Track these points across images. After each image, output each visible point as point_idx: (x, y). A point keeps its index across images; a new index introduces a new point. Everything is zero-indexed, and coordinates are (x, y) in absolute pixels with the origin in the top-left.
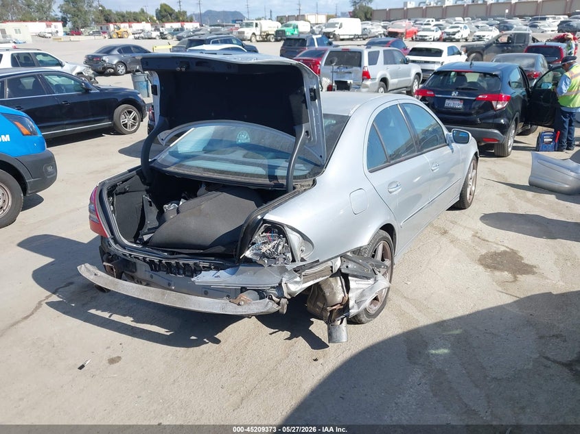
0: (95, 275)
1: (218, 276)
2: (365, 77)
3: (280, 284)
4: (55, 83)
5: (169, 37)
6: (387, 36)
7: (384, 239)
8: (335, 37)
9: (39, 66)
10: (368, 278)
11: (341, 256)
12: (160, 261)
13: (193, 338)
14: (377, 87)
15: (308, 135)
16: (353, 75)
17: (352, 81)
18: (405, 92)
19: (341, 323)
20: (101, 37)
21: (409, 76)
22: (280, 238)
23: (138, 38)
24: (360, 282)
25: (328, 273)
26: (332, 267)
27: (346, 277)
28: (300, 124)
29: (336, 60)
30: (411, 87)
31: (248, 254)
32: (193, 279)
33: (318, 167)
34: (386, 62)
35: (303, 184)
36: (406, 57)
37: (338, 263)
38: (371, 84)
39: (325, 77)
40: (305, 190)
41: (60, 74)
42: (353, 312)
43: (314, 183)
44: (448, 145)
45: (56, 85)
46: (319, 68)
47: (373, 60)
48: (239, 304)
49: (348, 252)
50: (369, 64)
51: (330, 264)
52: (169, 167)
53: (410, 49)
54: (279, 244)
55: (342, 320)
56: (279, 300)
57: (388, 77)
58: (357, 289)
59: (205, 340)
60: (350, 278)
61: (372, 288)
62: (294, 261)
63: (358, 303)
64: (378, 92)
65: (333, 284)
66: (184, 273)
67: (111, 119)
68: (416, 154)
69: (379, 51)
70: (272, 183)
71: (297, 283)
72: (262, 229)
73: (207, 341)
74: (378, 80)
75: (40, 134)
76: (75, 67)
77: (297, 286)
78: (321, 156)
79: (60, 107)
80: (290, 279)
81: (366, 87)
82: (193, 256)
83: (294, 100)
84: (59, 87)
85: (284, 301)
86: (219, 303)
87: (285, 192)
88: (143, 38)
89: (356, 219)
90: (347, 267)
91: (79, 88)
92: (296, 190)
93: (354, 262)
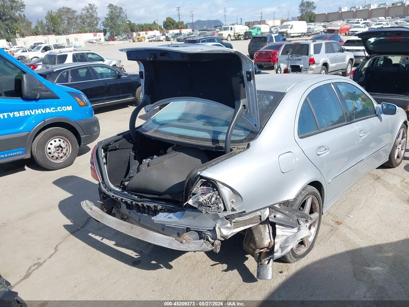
0: (91, 209)
1: (170, 218)
2: (311, 63)
3: (215, 228)
4: (99, 72)
5: (172, 39)
6: (326, 33)
7: (314, 194)
8: (288, 35)
9: (90, 61)
10: (293, 227)
11: (270, 207)
12: (132, 202)
13: (153, 262)
14: (320, 69)
15: (245, 108)
16: (302, 61)
17: (303, 66)
18: (341, 73)
19: (268, 263)
20: (128, 41)
21: (344, 61)
22: (214, 191)
23: (151, 41)
24: (285, 230)
25: (257, 221)
26: (260, 216)
27: (273, 225)
28: (239, 99)
29: (291, 50)
30: (346, 69)
31: (190, 202)
32: (153, 218)
33: (253, 134)
34: (327, 52)
35: (239, 147)
36: (342, 47)
37: (267, 213)
38: (315, 68)
39: (282, 63)
40: (240, 152)
41: (103, 66)
42: (278, 254)
43: (248, 146)
44: (377, 116)
45: (100, 73)
46: (277, 57)
47: (317, 50)
48: (181, 242)
49: (276, 204)
50: (314, 54)
51: (259, 213)
52: (147, 131)
53: (345, 41)
54: (212, 196)
55: (269, 260)
56: (213, 241)
57: (329, 62)
58: (282, 236)
59: (161, 265)
60: (277, 226)
61: (295, 235)
62: (225, 210)
63: (282, 248)
64: (321, 73)
65: (262, 230)
66: (148, 213)
67: (134, 95)
68: (346, 123)
69: (322, 44)
70: (214, 146)
71: (228, 228)
72: (199, 183)
73: (162, 266)
74: (320, 65)
75: (90, 106)
76: (112, 61)
77: (229, 231)
78: (256, 125)
79: (102, 88)
80: (222, 225)
81: (312, 69)
82: (153, 200)
83: (235, 81)
84: (102, 75)
85: (217, 242)
86: (168, 239)
87: (224, 153)
88: (154, 41)
89: (285, 177)
90: (275, 217)
91: (114, 75)
92: (232, 152)
93: (281, 212)
